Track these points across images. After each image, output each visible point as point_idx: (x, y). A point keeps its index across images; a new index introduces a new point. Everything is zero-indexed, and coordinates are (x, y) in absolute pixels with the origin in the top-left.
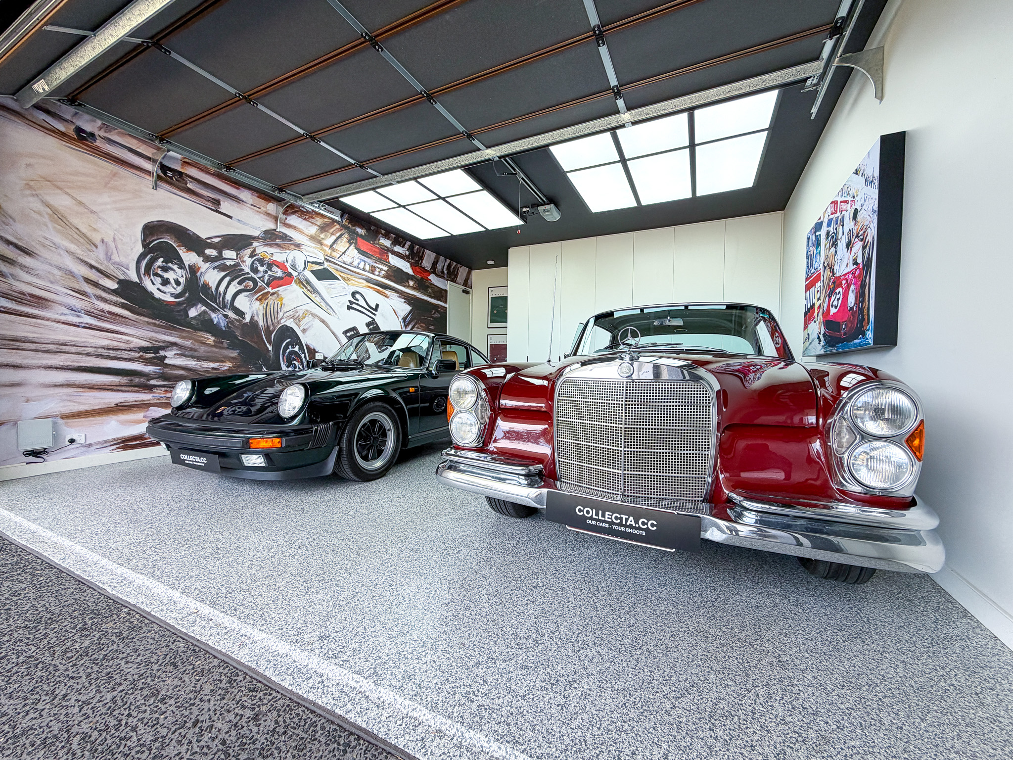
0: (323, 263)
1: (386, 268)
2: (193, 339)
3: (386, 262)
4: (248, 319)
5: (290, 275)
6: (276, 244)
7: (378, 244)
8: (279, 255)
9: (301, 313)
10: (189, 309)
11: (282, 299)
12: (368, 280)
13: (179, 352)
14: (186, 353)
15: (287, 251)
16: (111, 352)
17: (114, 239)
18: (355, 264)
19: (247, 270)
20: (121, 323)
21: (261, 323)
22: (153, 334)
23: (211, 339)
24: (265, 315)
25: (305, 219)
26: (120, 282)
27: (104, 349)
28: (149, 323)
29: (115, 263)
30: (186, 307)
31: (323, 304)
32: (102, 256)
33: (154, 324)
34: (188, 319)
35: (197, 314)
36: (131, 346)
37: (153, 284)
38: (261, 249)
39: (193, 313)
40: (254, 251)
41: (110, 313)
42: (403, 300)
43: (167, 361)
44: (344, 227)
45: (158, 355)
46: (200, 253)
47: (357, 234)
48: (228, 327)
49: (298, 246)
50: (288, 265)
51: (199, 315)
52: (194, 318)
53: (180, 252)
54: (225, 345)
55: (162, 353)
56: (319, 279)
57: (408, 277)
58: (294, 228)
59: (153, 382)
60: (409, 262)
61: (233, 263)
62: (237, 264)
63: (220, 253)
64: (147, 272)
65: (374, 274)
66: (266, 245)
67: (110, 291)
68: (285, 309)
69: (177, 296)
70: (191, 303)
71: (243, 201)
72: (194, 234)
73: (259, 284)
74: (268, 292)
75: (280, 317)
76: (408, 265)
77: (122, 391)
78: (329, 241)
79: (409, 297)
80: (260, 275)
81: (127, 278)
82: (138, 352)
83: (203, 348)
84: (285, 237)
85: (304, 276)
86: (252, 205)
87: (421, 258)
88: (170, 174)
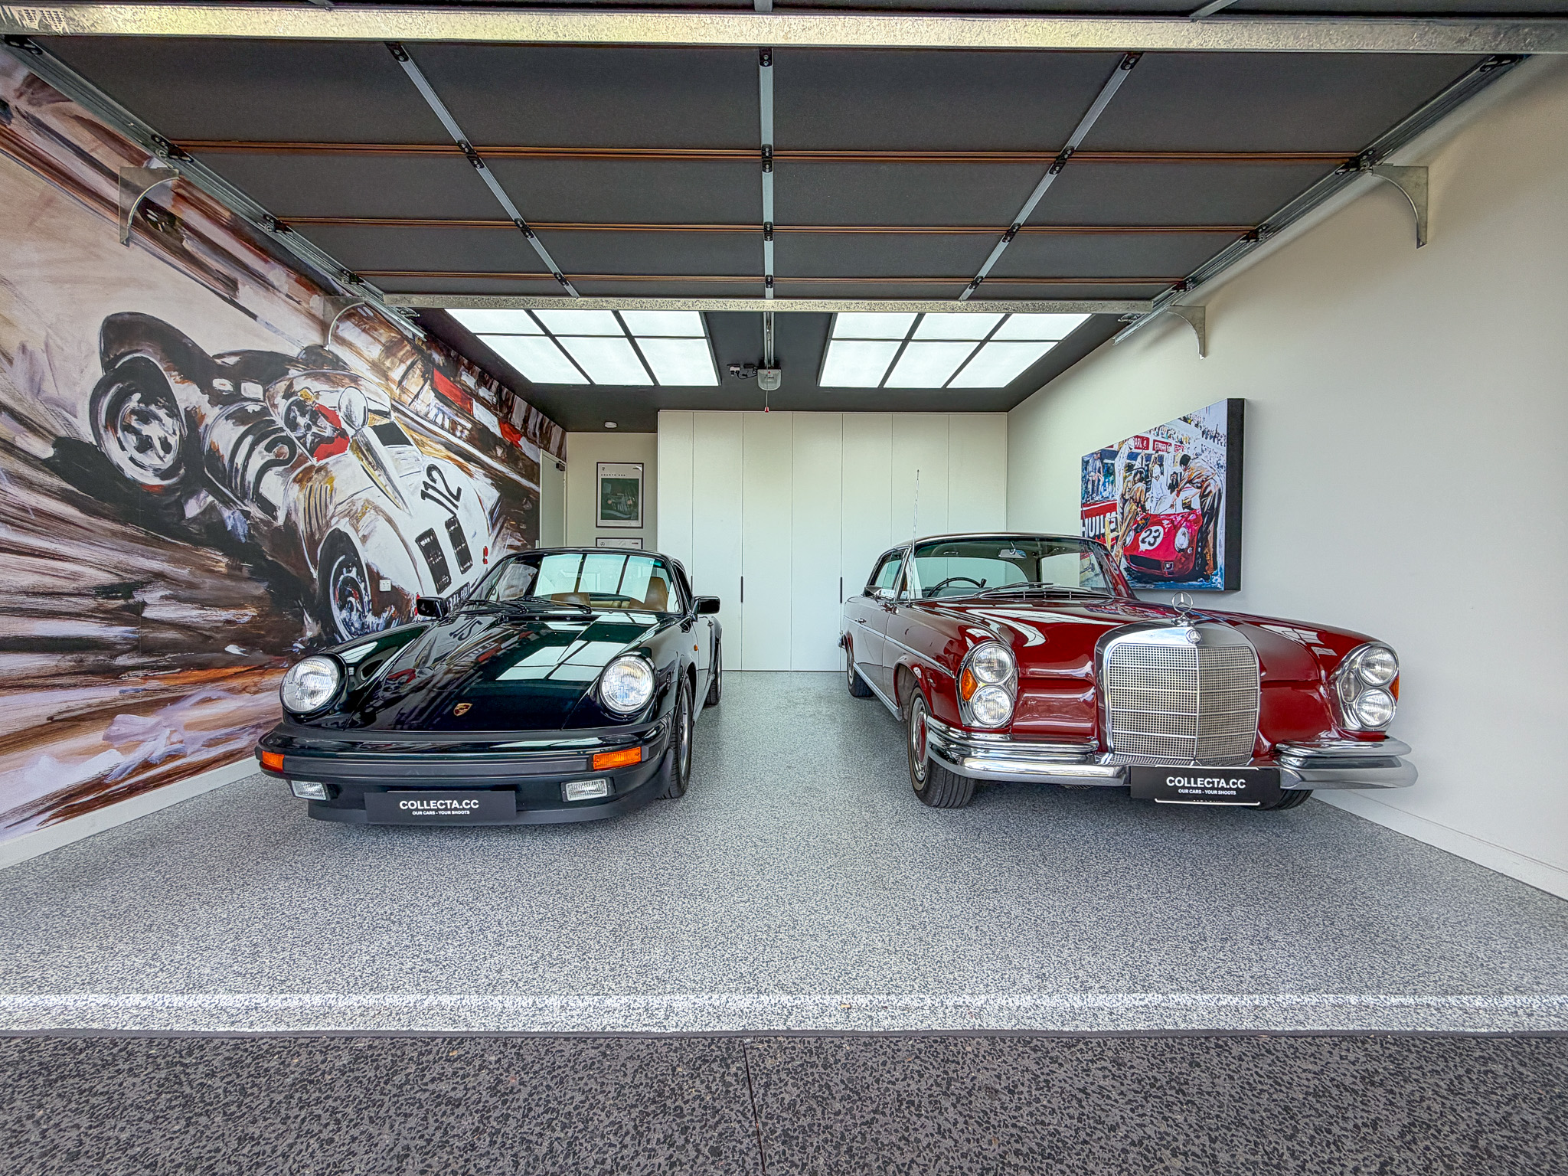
0: (389, 413)
1: (469, 426)
2: (193, 564)
3: (467, 413)
4: (281, 521)
5: (343, 434)
6: (324, 375)
7: (459, 382)
8: (328, 397)
9: (359, 505)
10: (186, 502)
11: (332, 480)
12: (449, 446)
13: (168, 593)
14: (182, 593)
15: (340, 389)
16: (40, 600)
17: (47, 345)
18: (431, 416)
19: (280, 423)
20: (59, 536)
21: (301, 527)
22: (123, 557)
23: (222, 562)
24: (307, 511)
25: (364, 330)
26: (60, 443)
27: (27, 593)
28: (114, 534)
29: (49, 400)
30: (180, 497)
31: (389, 489)
32: (21, 383)
33: (124, 535)
34: (184, 523)
35: (198, 511)
36: (81, 584)
37: (123, 448)
38: (303, 384)
39: (192, 509)
40: (291, 386)
41: (38, 512)
42: (489, 481)
43: (148, 613)
44: (416, 349)
45: (131, 601)
46: (205, 387)
47: (433, 362)
48: (250, 536)
49: (355, 379)
50: (341, 415)
51: (203, 513)
52: (194, 520)
53: (171, 382)
54: (246, 573)
55: (139, 597)
56: (385, 444)
57: (497, 442)
58: (349, 345)
59: (122, 661)
60: (496, 415)
61: (257, 408)
62: (265, 411)
63: (237, 387)
64: (112, 423)
65: (455, 435)
66: (308, 375)
67: (38, 463)
68: (337, 499)
69: (163, 474)
70: (189, 489)
71: (273, 287)
72: (194, 345)
73: (299, 451)
74: (313, 466)
75: (330, 514)
76: (496, 419)
77: (62, 687)
78: (397, 374)
79: (496, 475)
80: (300, 432)
81: (73, 435)
82: (94, 597)
83: (209, 582)
84: (337, 363)
85: (364, 436)
86: (287, 296)
87: (510, 409)
88: (152, 215)
